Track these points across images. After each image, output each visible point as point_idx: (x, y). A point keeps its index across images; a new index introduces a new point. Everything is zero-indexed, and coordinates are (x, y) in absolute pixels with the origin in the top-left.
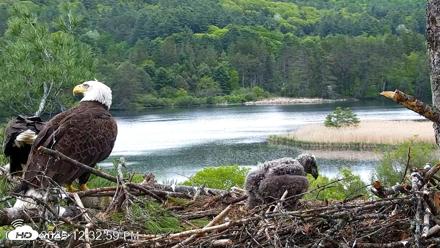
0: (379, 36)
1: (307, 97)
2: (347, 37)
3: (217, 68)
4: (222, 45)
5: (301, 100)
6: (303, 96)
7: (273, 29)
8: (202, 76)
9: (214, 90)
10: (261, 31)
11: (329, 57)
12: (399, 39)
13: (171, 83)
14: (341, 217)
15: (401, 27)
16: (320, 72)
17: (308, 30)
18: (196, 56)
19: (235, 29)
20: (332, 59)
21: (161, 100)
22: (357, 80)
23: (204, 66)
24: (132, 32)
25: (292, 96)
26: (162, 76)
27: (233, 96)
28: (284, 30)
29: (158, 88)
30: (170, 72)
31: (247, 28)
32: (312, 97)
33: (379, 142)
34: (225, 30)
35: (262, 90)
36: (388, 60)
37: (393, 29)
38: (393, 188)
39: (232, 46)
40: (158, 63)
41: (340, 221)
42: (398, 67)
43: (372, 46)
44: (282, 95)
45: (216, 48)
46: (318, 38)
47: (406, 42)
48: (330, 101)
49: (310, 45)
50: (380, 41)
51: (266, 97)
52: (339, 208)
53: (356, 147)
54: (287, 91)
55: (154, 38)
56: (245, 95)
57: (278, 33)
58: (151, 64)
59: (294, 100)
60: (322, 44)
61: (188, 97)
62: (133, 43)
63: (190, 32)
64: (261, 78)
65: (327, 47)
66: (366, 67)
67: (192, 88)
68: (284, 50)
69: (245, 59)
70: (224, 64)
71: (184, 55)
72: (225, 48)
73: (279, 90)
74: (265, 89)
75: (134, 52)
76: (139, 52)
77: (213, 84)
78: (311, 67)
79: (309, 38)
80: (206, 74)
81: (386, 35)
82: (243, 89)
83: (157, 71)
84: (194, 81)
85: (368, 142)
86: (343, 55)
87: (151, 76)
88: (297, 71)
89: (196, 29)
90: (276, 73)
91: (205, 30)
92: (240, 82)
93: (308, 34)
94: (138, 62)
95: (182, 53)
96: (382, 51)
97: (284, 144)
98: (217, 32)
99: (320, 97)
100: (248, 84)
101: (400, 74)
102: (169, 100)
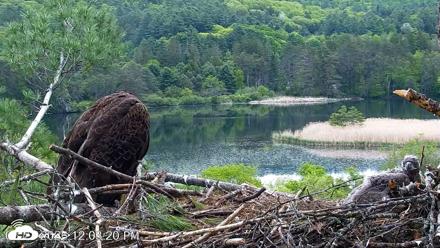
0: (384, 35)
1: (313, 96)
2: (352, 37)
3: (221, 67)
4: (227, 44)
5: (306, 99)
6: (308, 95)
7: (277, 28)
8: (207, 76)
9: (218, 89)
10: (265, 31)
11: (334, 55)
12: (403, 39)
13: (176, 83)
14: (354, 216)
15: (406, 25)
16: (324, 70)
17: (313, 29)
18: (201, 55)
19: (240, 28)
20: (337, 58)
21: (166, 100)
22: (362, 79)
23: (208, 66)
24: (136, 31)
25: (296, 95)
26: (167, 76)
27: (238, 95)
28: (289, 29)
29: (163, 88)
30: (174, 71)
31: (252, 27)
32: (317, 96)
33: (384, 141)
34: (229, 29)
35: (266, 89)
36: (393, 59)
37: (398, 28)
38: (407, 187)
39: (236, 45)
40: (163, 63)
41: (353, 220)
42: (403, 65)
43: (378, 45)
44: (287, 94)
45: (221, 47)
46: (323, 37)
47: (411, 41)
48: (335, 100)
49: (314, 44)
50: (385, 40)
51: (271, 96)
52: (353, 207)
53: (362, 146)
54: (292, 90)
55: (158, 38)
56: (250, 94)
57: (283, 33)
58: (155, 63)
59: (298, 99)
60: (328, 43)
61: (192, 97)
62: (137, 43)
63: (195, 30)
64: (266, 77)
65: (332, 46)
66: (371, 66)
67: (197, 88)
68: (288, 49)
69: (250, 58)
70: (229, 63)
71: (189, 54)
72: (230, 47)
73: (284, 89)
74: (270, 88)
75: (138, 51)
76: (144, 52)
77: (217, 83)
78: (316, 66)
79: (313, 38)
80: (211, 73)
81: (391, 34)
82: (248, 88)
83: (162, 71)
84: (199, 80)
85: (373, 141)
86: (348, 54)
87: (156, 75)
88: (301, 70)
89: (201, 28)
90: (280, 71)
91: (210, 29)
92: (245, 82)
93: (312, 32)
94: (143, 61)
95: (186, 52)
96: (387, 50)
97: (289, 143)
98: (221, 32)
99: (324, 96)
100: (252, 84)
101: (406, 73)
102: (174, 100)
